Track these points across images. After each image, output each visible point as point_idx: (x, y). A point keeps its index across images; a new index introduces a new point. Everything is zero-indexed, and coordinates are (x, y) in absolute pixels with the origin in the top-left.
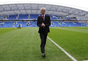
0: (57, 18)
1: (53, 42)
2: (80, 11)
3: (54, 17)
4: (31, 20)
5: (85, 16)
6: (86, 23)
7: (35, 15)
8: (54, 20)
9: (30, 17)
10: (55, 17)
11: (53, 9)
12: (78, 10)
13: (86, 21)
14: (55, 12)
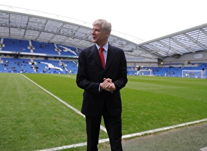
0: (73, 52)
1: (72, 108)
2: (124, 43)
3: (67, 50)
4: (5, 54)
5: (133, 53)
6: (134, 68)
7: (20, 41)
8: (67, 58)
9: (4, 46)
10: (69, 50)
11: (66, 30)
12: (119, 38)
13: (135, 63)
14: (70, 39)
